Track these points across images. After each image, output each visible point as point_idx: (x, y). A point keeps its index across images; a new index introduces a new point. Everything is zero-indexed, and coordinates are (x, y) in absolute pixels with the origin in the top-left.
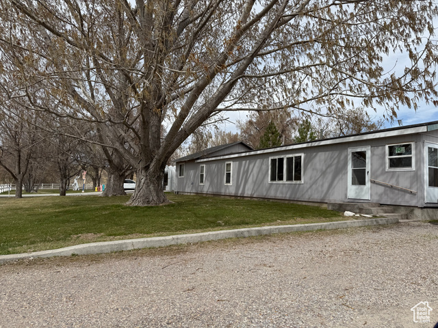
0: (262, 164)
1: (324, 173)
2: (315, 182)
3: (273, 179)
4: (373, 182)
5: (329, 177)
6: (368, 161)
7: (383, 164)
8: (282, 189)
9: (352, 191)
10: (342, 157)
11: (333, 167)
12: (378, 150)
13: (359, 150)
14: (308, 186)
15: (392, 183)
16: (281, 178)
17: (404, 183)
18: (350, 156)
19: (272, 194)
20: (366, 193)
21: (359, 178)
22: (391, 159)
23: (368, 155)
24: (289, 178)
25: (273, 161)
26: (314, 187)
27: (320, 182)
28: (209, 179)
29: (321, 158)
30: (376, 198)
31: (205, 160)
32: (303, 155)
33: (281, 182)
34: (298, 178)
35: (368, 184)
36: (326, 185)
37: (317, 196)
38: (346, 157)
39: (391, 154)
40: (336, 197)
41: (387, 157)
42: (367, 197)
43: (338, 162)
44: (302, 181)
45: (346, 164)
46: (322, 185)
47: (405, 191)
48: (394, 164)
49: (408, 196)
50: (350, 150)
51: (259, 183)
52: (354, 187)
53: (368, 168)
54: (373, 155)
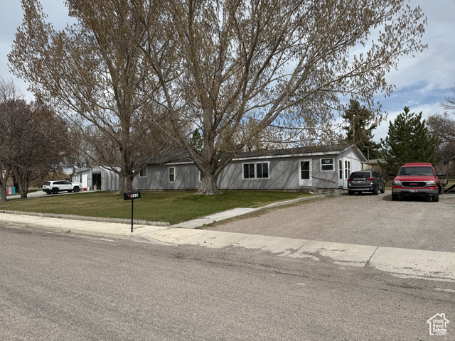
0: (236, 168)
1: (283, 173)
2: (278, 178)
3: (246, 176)
4: (313, 177)
5: (287, 175)
6: (310, 166)
7: (319, 168)
8: (255, 182)
9: (302, 182)
10: (295, 164)
11: (289, 170)
12: (316, 161)
13: (305, 161)
14: (273, 180)
15: (323, 177)
16: (253, 176)
17: (329, 177)
18: (300, 164)
19: (245, 186)
20: (310, 183)
21: (305, 176)
22: (323, 166)
23: (311, 163)
24: (259, 176)
25: (246, 166)
26: (278, 181)
27: (281, 178)
28: (181, 178)
29: (281, 165)
30: (315, 185)
32: (269, 163)
33: (253, 179)
34: (266, 175)
35: (311, 178)
36: (285, 180)
37: (279, 186)
38: (298, 164)
39: (323, 163)
40: (292, 186)
41: (321, 165)
42: (310, 185)
43: (292, 167)
44: (269, 178)
45: (297, 168)
46: (283, 180)
47: (330, 181)
48: (324, 168)
49: (331, 183)
50: (300, 161)
51: (234, 178)
52: (303, 180)
53: (311, 170)
54: (313, 163)
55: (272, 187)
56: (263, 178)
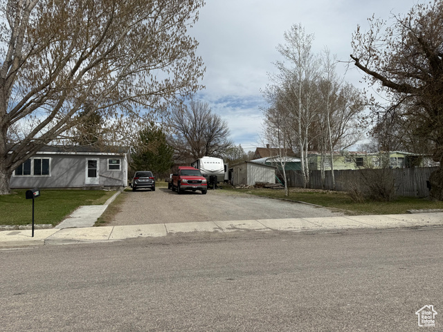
1: (68, 171)
2: (61, 176)
3: (19, 174)
4: (100, 176)
5: (72, 173)
6: (98, 165)
7: (106, 167)
8: (30, 181)
9: (88, 180)
10: (82, 162)
11: (75, 168)
12: (104, 161)
13: (93, 159)
14: (55, 178)
15: (110, 176)
16: (28, 173)
17: (116, 176)
18: (87, 162)
20: (96, 181)
21: (92, 174)
22: (110, 166)
23: (98, 162)
24: (37, 173)
26: (61, 179)
27: (65, 176)
29: (65, 163)
30: (102, 183)
32: (50, 159)
33: (28, 176)
34: (46, 172)
35: (98, 177)
36: (70, 178)
37: (63, 184)
38: (85, 162)
39: (110, 163)
40: (77, 183)
41: (108, 164)
42: (97, 183)
43: (78, 166)
44: (50, 175)
45: (84, 167)
46: (67, 178)
47: (116, 180)
49: (117, 182)
50: (87, 159)
52: (90, 178)
53: (98, 169)
55: (53, 186)
56: (42, 176)
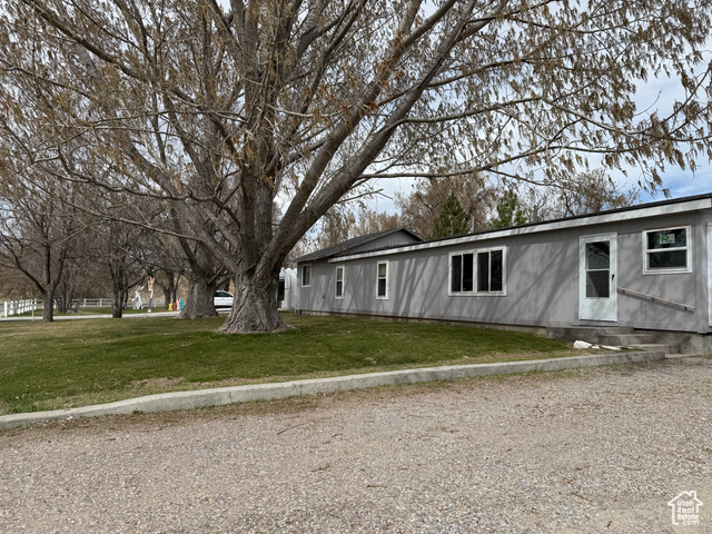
0: (437, 264)
1: (539, 280)
2: (526, 293)
3: (456, 288)
4: (619, 292)
5: (548, 285)
6: (613, 257)
8: (472, 304)
9: (587, 308)
10: (570, 252)
11: (554, 269)
12: (629, 241)
13: (598, 239)
14: (514, 299)
15: (654, 293)
16: (468, 287)
17: (673, 294)
18: (583, 250)
19: (454, 313)
20: (609, 310)
21: (599, 286)
22: (651, 255)
23: (613, 247)
24: (483, 287)
25: (456, 260)
26: (523, 301)
27: (532, 294)
28: (351, 289)
29: (534, 254)
30: (625, 321)
31: (345, 258)
32: (504, 249)
33: (469, 293)
34: (497, 286)
35: (613, 296)
36: (543, 299)
37: (528, 317)
38: (577, 252)
39: (651, 246)
40: (560, 317)
41: (645, 251)
42: (612, 317)
43: (563, 261)
44: (504, 292)
45: (576, 264)
46: (536, 300)
48: (656, 261)
49: (680, 315)
50: (583, 241)
51: (432, 294)
52: (590, 301)
53: (613, 269)
54: (620, 247)
56: (491, 293)
